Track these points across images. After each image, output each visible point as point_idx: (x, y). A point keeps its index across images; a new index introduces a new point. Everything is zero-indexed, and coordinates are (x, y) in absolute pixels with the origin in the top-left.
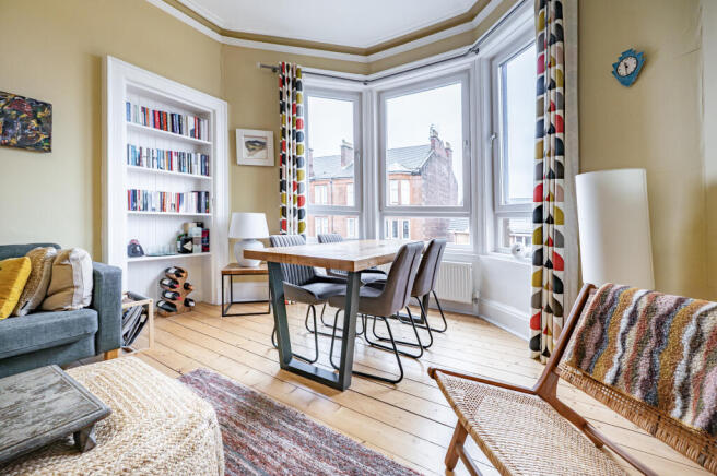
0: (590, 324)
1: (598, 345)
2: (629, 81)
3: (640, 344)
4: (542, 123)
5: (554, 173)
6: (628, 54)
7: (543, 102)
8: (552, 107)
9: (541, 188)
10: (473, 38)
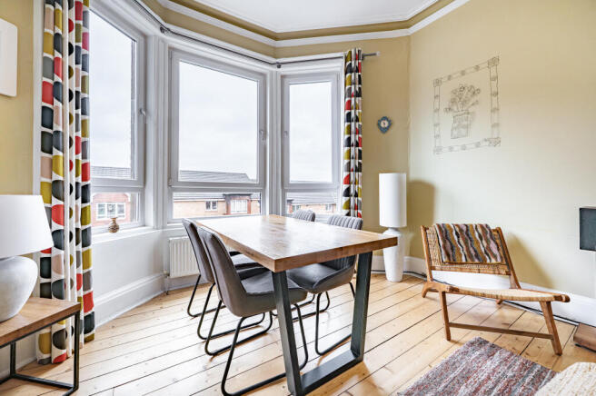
0: (444, 242)
1: (452, 249)
2: (385, 130)
3: (466, 243)
4: (349, 139)
5: (358, 169)
6: (385, 118)
7: (349, 127)
8: (357, 132)
9: (349, 176)
10: (275, 53)
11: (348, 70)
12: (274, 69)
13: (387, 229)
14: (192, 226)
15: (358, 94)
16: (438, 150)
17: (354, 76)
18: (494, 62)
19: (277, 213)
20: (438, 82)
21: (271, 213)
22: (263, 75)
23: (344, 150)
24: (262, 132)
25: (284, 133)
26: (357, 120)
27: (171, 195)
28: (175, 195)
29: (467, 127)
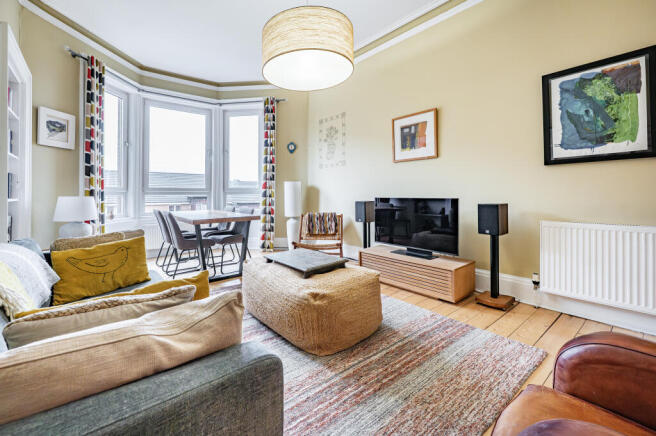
1: (312, 226)
2: (292, 152)
4: (266, 158)
5: (272, 179)
6: (292, 143)
7: (266, 150)
8: (271, 154)
9: (266, 183)
10: (217, 96)
11: (267, 111)
12: (217, 106)
13: (289, 218)
14: (160, 213)
15: (273, 128)
16: (321, 166)
17: (270, 115)
18: (344, 115)
19: (219, 209)
20: (321, 122)
21: (215, 208)
22: (210, 110)
23: (263, 165)
24: (209, 152)
25: (225, 151)
26: (271, 145)
27: (144, 199)
28: (147, 197)
29: (333, 153)
